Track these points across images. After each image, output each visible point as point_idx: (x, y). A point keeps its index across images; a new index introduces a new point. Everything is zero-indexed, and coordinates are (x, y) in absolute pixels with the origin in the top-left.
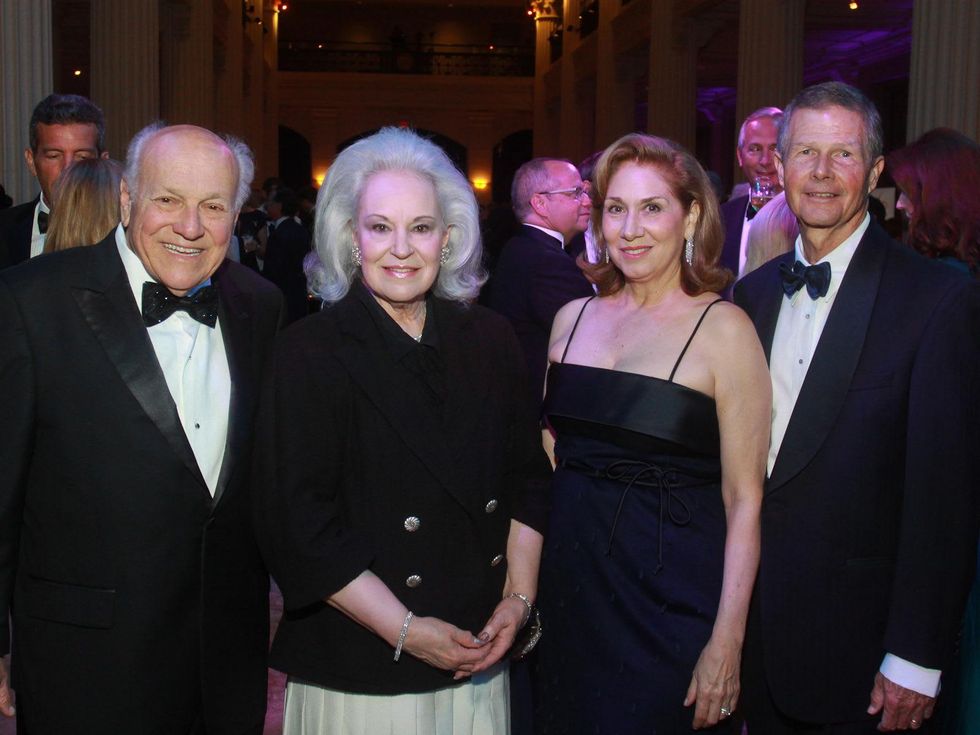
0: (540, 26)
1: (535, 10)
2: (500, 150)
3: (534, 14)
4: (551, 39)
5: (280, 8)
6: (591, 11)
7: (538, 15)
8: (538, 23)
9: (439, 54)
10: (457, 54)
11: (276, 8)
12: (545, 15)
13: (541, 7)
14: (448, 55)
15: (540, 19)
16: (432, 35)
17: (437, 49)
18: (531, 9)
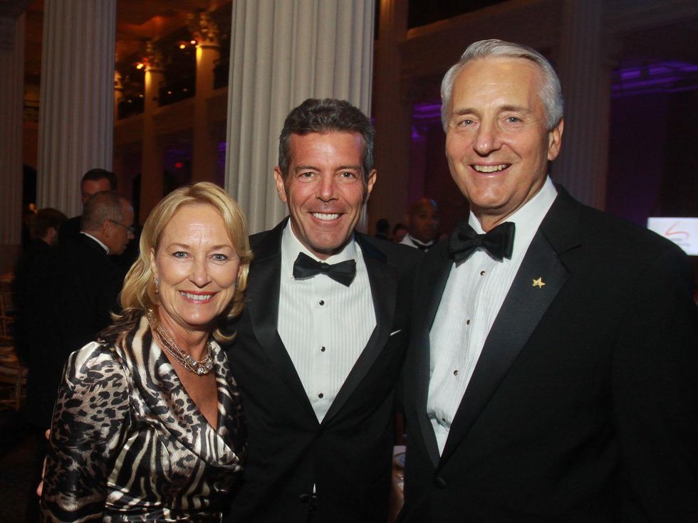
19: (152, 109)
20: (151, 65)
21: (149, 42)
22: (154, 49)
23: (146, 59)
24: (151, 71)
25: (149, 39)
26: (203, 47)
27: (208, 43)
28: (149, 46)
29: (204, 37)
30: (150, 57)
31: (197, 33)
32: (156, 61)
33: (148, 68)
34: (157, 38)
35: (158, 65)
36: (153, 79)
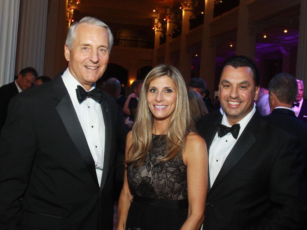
0: (157, 33)
1: (155, 28)
2: (140, 72)
3: (155, 29)
4: (161, 37)
5: (71, 21)
6: (178, 31)
7: (156, 30)
8: (156, 32)
9: (122, 39)
10: (128, 40)
11: (70, 21)
12: (158, 29)
13: (157, 27)
14: (125, 40)
15: (157, 31)
16: (120, 33)
17: (121, 38)
18: (154, 27)
19: (169, 40)
20: (169, 19)
21: (168, 8)
22: (170, 12)
23: (167, 17)
24: (169, 22)
25: (169, 7)
26: (185, 10)
27: (187, 8)
28: (168, 10)
29: (186, 5)
30: (169, 16)
31: (182, 4)
32: (172, 17)
33: (168, 21)
34: (171, 7)
35: (172, 19)
36: (170, 26)
